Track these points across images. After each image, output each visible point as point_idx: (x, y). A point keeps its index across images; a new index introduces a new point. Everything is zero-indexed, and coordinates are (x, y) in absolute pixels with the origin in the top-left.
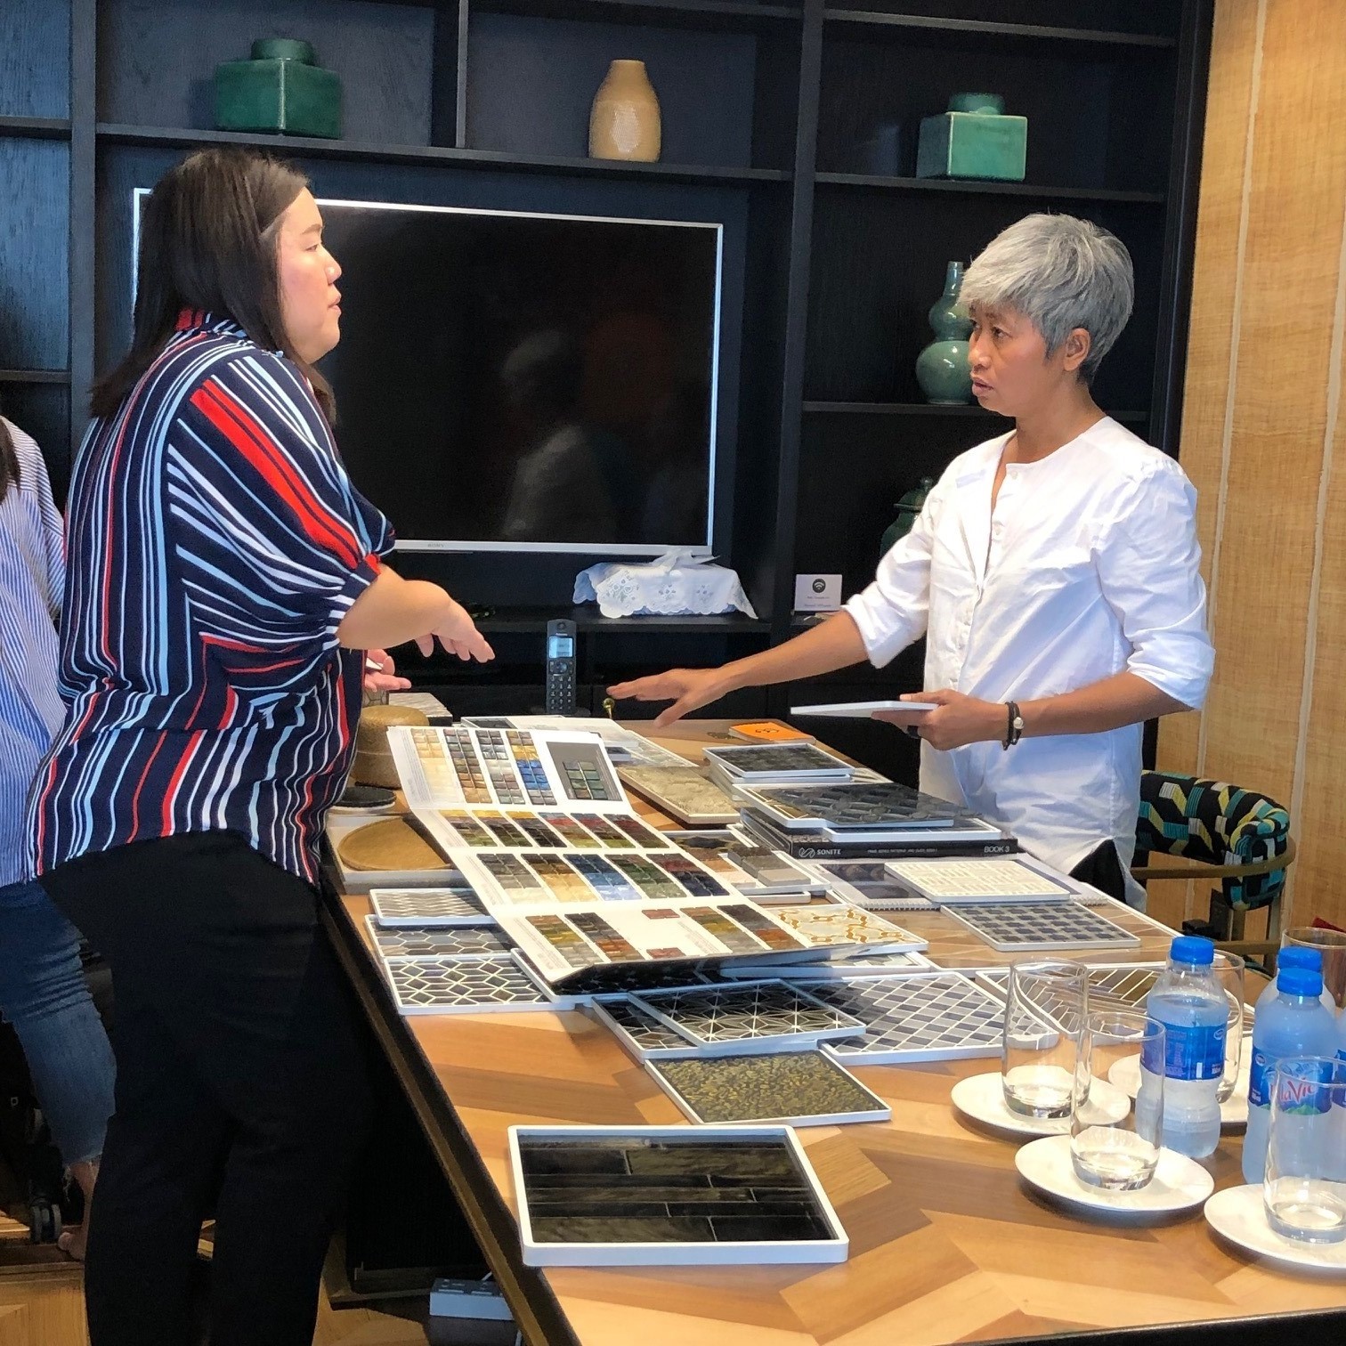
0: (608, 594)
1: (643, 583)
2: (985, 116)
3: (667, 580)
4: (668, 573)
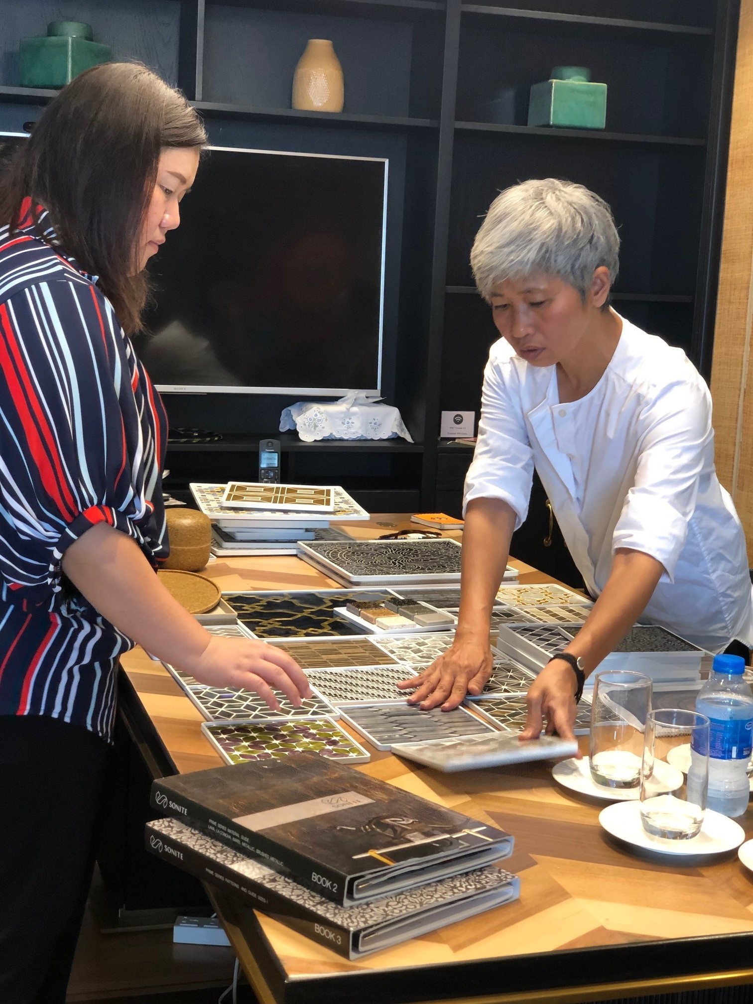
0: (305, 424)
1: (330, 416)
2: (577, 83)
4: (348, 410)
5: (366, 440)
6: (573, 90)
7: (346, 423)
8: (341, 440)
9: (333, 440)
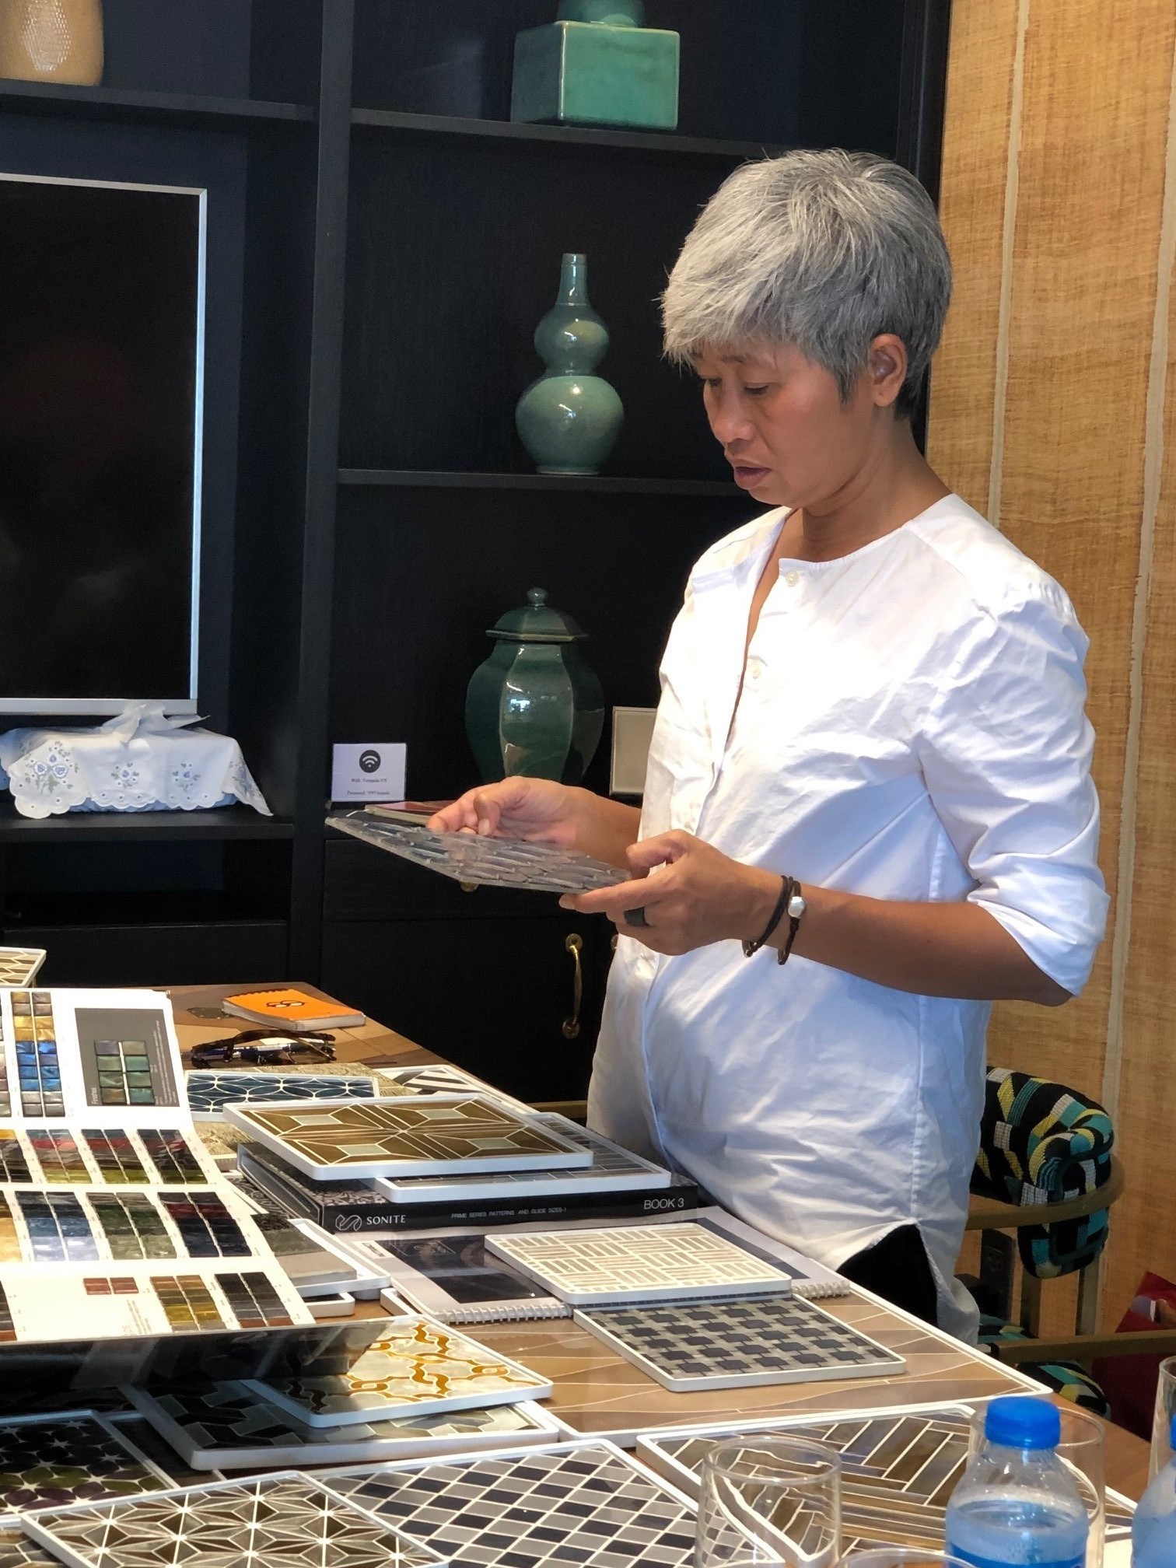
0: (28, 780)
1: (84, 760)
2: (614, 29)
3: (125, 755)
4: (126, 745)
5: (167, 812)
6: (607, 44)
7: (120, 773)
8: (111, 812)
9: (92, 813)
